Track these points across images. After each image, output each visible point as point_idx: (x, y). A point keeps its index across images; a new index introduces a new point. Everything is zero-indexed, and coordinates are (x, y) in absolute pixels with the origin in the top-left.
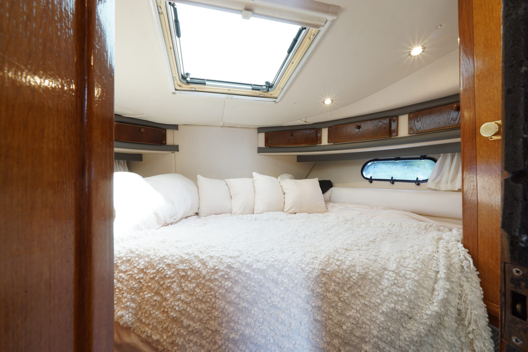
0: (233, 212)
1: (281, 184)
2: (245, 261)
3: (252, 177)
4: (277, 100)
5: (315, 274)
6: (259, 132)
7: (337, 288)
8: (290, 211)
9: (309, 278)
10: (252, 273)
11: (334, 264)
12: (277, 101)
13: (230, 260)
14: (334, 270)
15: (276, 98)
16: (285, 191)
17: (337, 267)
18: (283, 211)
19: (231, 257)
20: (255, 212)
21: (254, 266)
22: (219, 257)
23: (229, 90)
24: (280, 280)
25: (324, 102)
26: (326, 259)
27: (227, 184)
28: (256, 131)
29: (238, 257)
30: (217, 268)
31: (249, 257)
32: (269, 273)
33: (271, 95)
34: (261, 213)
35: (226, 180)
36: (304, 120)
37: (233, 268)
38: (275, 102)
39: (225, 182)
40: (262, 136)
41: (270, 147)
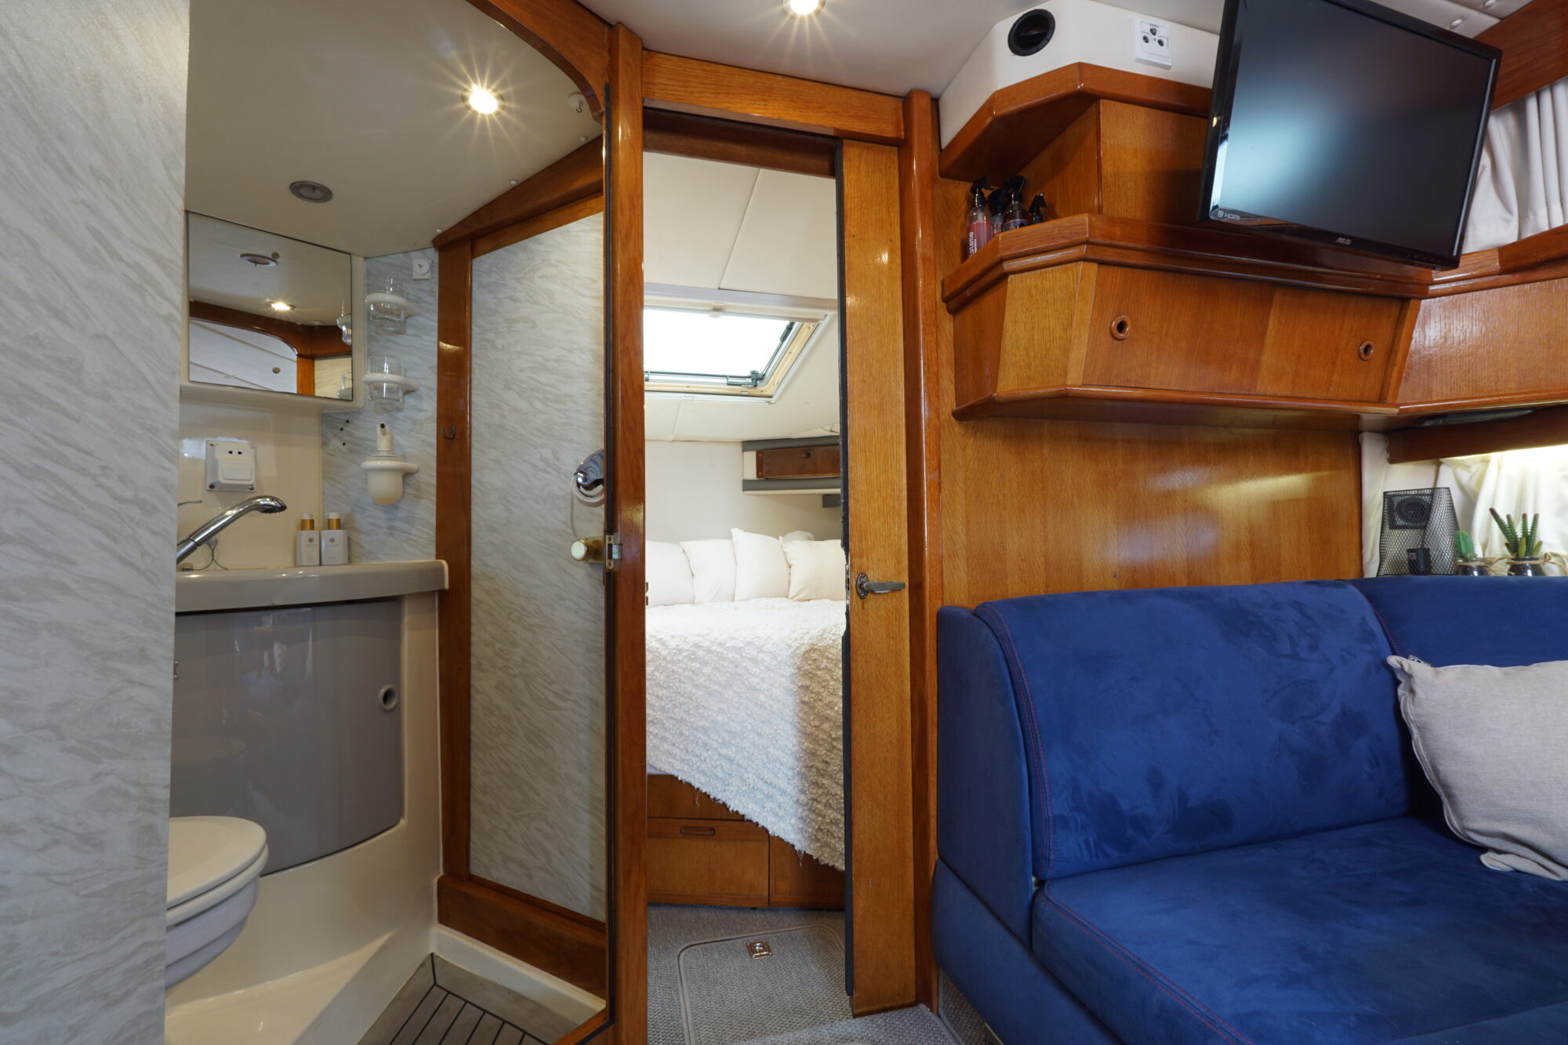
0: (696, 601)
1: (785, 550)
2: (716, 639)
3: (730, 537)
4: (772, 400)
5: (803, 649)
6: (744, 450)
7: (830, 666)
8: (799, 597)
9: (796, 655)
10: (725, 652)
11: (828, 639)
12: (772, 402)
13: (697, 638)
14: (828, 645)
15: (771, 397)
16: (791, 562)
17: (831, 642)
18: (787, 597)
19: (698, 635)
21: (728, 645)
22: (682, 636)
23: (688, 387)
24: (760, 658)
26: (820, 633)
27: (684, 551)
28: (739, 448)
29: (708, 635)
30: (680, 647)
31: (721, 635)
32: (746, 651)
33: (763, 392)
34: (746, 600)
35: (682, 543)
36: (829, 428)
37: (702, 647)
38: (769, 402)
39: (681, 547)
40: (751, 457)
41: (767, 479)
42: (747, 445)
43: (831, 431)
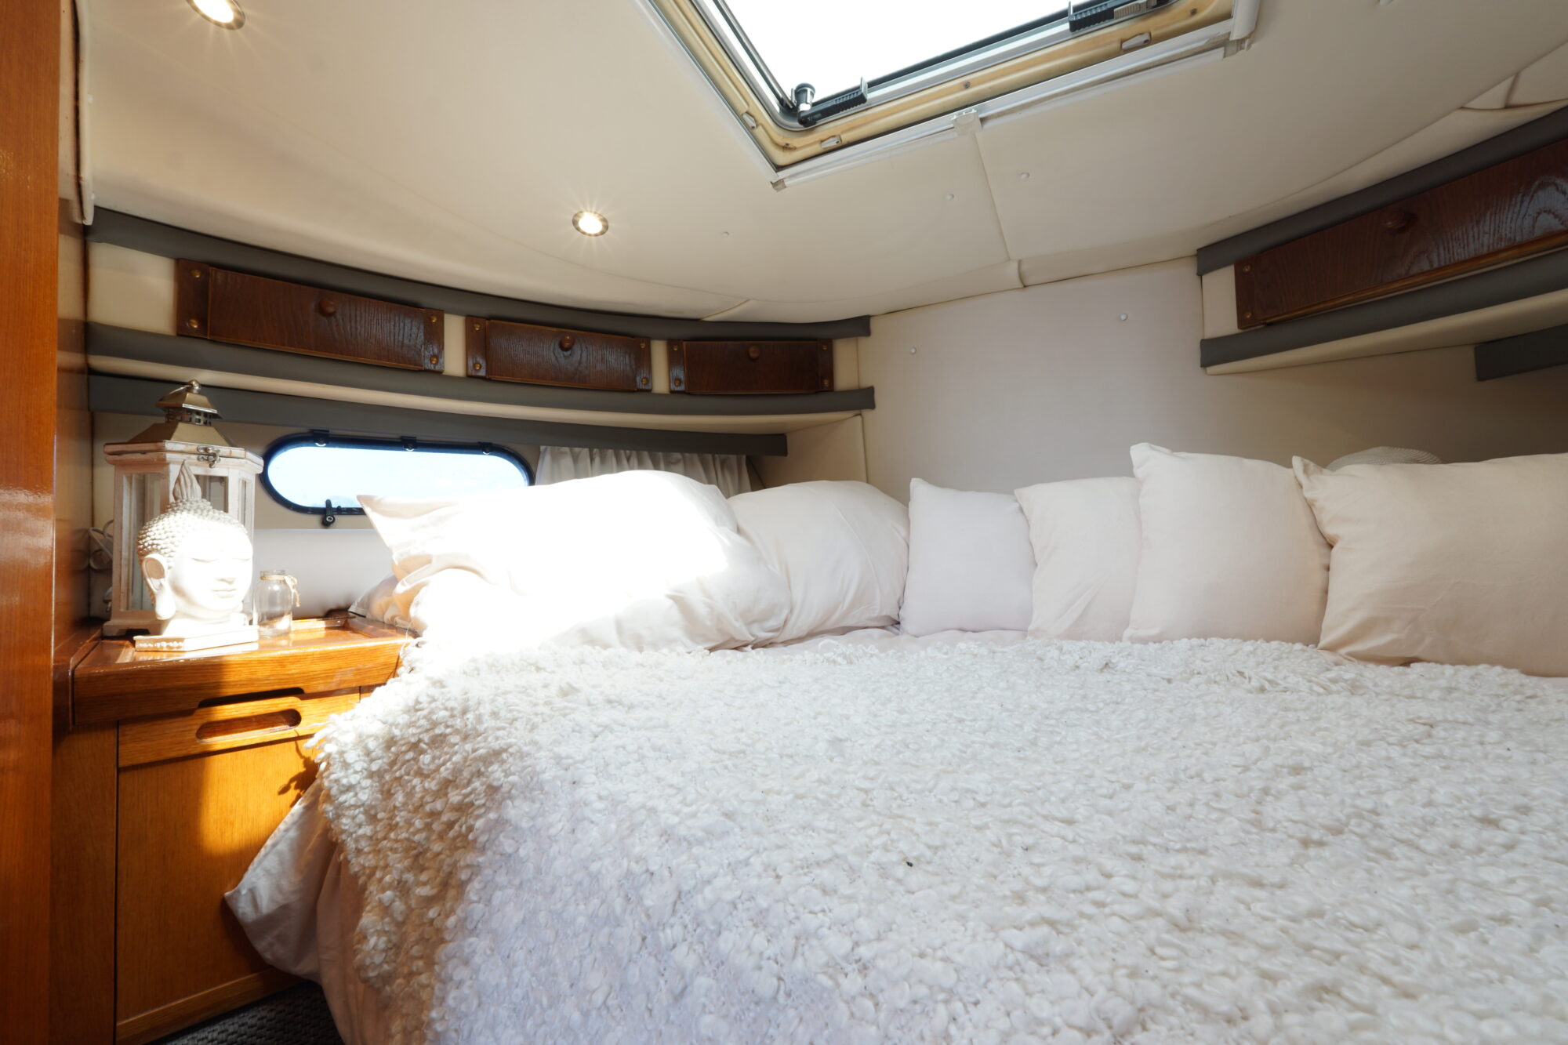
0: (1031, 627)
1: (1308, 495)
3: (1126, 469)
4: (1237, 28)
6: (1201, 269)
12: (1234, 37)
15: (1228, 16)
16: (1330, 530)
23: (967, 86)
27: (1021, 510)
28: (1189, 270)
33: (1194, 12)
34: (1158, 639)
36: (1496, 96)
39: (1016, 501)
40: (1221, 285)
41: (1269, 325)
42: (1208, 258)
43: (1508, 107)
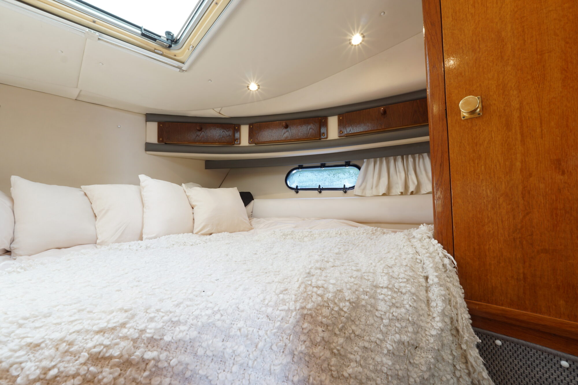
1: (187, 194)
2: (143, 331)
3: (137, 183)
4: (185, 67)
6: (147, 120)
7: (326, 335)
8: (203, 232)
9: (284, 331)
10: (163, 356)
11: (315, 296)
12: (183, 69)
14: (318, 305)
15: (183, 63)
17: (320, 299)
18: (193, 232)
20: (144, 236)
21: (167, 338)
23: (94, 22)
25: (248, 87)
26: (302, 289)
27: (86, 195)
28: (143, 118)
32: (204, 345)
33: (175, 56)
34: (155, 238)
35: (82, 187)
38: (180, 68)
39: (82, 190)
40: (153, 128)
41: (166, 144)
42: (150, 117)
43: (219, 113)
